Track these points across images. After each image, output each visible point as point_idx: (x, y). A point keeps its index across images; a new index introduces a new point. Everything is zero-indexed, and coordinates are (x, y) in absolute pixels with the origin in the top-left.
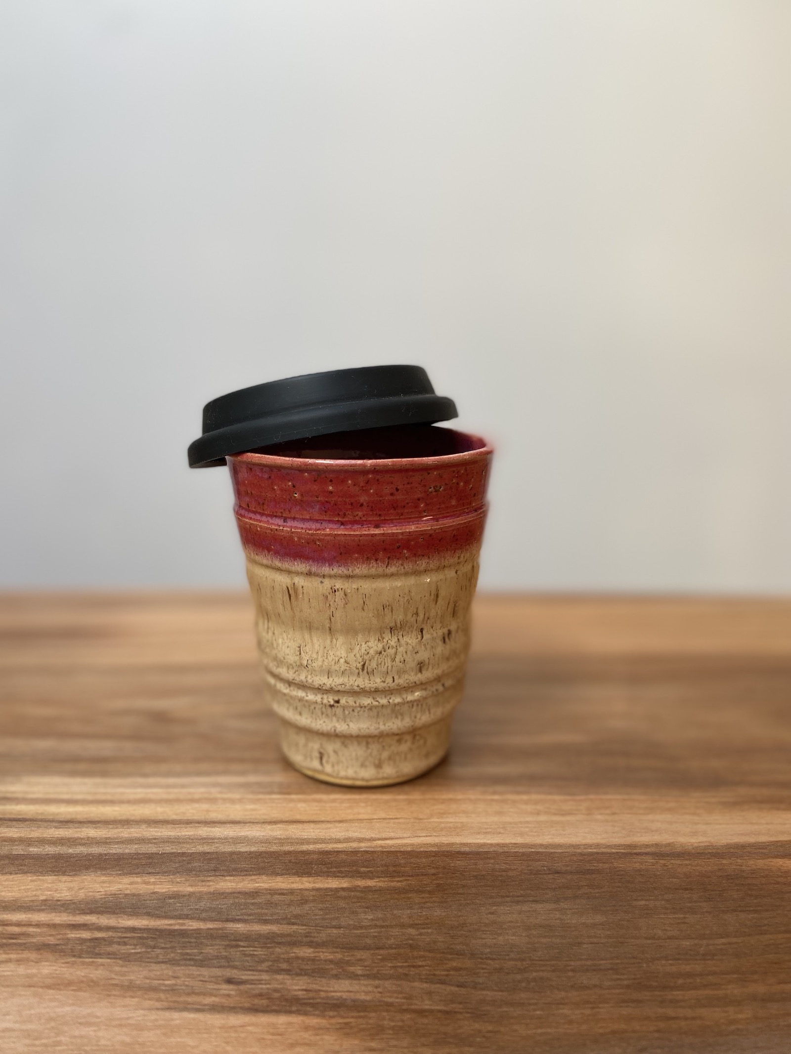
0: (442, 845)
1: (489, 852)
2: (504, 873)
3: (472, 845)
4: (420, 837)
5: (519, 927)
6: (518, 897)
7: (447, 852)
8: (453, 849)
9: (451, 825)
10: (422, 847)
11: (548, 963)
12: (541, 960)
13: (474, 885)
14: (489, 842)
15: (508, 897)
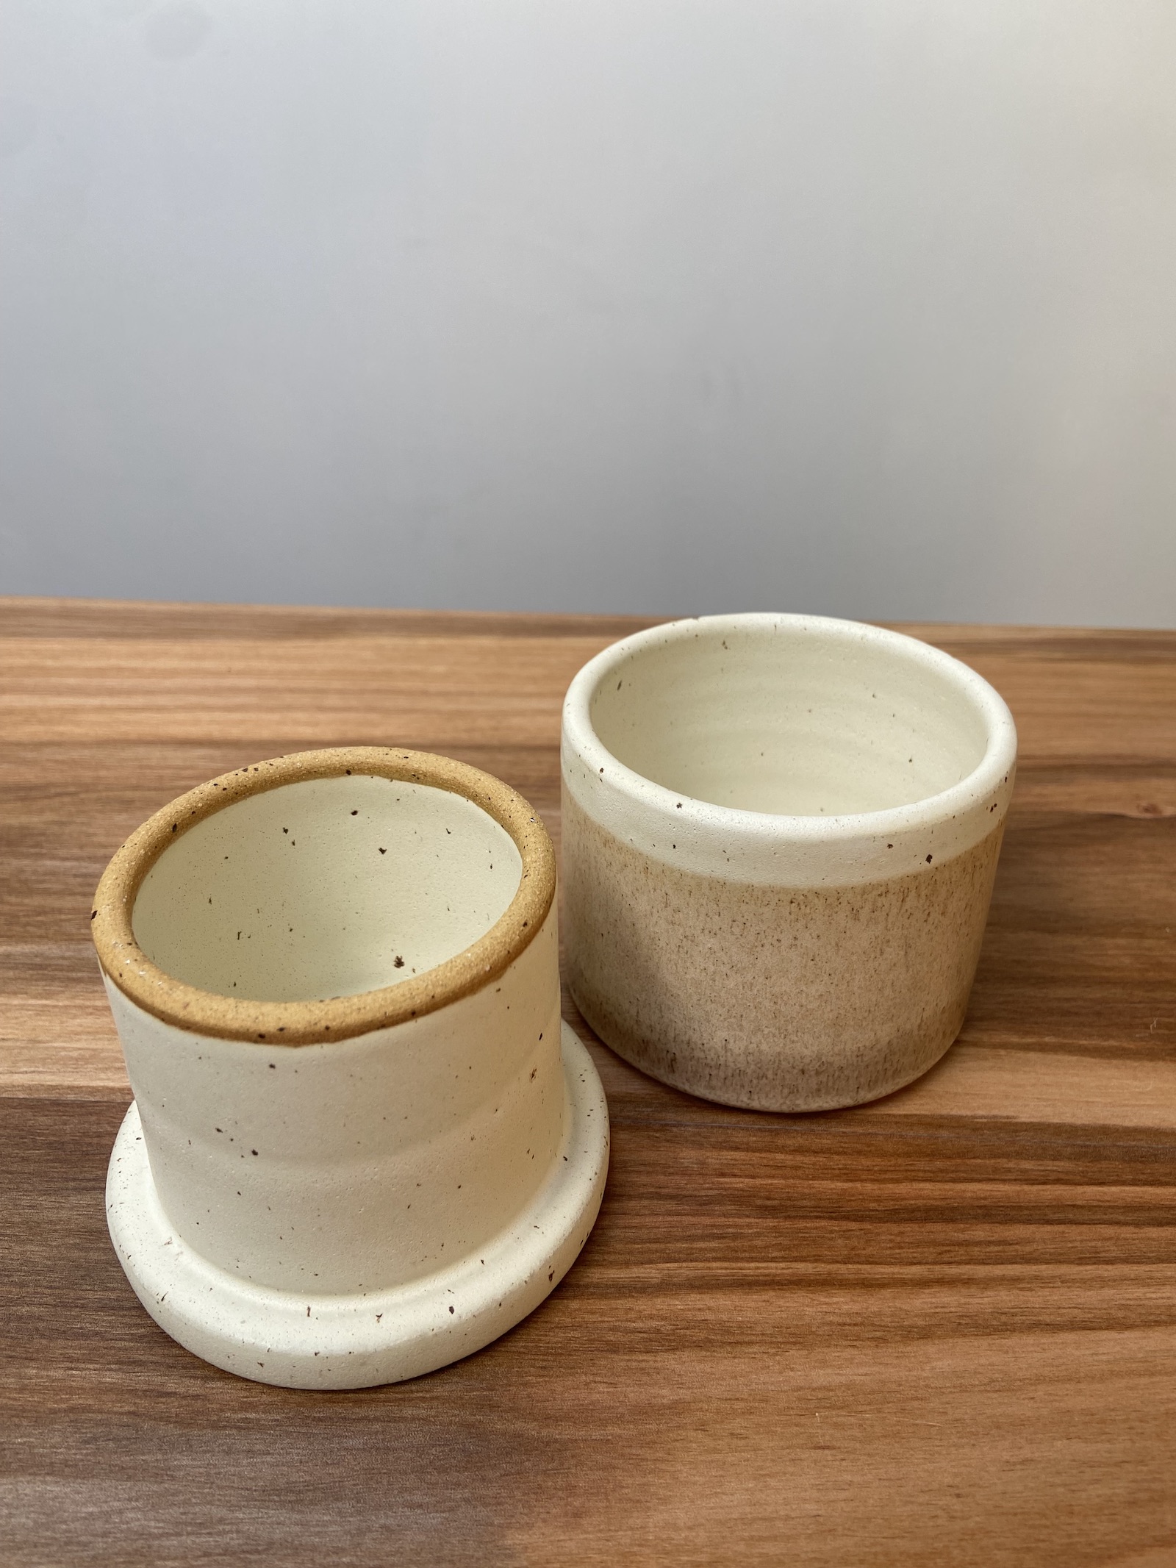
0: (37, 1088)
1: (100, 1102)
2: (95, 1140)
3: (84, 1089)
4: (16, 1073)
5: (55, 1231)
6: (90, 1180)
7: (39, 1100)
8: (53, 1096)
9: (75, 1054)
10: (7, 1091)
11: (57, 1291)
12: (51, 1288)
13: (39, 1159)
14: (111, 1084)
15: (74, 1180)
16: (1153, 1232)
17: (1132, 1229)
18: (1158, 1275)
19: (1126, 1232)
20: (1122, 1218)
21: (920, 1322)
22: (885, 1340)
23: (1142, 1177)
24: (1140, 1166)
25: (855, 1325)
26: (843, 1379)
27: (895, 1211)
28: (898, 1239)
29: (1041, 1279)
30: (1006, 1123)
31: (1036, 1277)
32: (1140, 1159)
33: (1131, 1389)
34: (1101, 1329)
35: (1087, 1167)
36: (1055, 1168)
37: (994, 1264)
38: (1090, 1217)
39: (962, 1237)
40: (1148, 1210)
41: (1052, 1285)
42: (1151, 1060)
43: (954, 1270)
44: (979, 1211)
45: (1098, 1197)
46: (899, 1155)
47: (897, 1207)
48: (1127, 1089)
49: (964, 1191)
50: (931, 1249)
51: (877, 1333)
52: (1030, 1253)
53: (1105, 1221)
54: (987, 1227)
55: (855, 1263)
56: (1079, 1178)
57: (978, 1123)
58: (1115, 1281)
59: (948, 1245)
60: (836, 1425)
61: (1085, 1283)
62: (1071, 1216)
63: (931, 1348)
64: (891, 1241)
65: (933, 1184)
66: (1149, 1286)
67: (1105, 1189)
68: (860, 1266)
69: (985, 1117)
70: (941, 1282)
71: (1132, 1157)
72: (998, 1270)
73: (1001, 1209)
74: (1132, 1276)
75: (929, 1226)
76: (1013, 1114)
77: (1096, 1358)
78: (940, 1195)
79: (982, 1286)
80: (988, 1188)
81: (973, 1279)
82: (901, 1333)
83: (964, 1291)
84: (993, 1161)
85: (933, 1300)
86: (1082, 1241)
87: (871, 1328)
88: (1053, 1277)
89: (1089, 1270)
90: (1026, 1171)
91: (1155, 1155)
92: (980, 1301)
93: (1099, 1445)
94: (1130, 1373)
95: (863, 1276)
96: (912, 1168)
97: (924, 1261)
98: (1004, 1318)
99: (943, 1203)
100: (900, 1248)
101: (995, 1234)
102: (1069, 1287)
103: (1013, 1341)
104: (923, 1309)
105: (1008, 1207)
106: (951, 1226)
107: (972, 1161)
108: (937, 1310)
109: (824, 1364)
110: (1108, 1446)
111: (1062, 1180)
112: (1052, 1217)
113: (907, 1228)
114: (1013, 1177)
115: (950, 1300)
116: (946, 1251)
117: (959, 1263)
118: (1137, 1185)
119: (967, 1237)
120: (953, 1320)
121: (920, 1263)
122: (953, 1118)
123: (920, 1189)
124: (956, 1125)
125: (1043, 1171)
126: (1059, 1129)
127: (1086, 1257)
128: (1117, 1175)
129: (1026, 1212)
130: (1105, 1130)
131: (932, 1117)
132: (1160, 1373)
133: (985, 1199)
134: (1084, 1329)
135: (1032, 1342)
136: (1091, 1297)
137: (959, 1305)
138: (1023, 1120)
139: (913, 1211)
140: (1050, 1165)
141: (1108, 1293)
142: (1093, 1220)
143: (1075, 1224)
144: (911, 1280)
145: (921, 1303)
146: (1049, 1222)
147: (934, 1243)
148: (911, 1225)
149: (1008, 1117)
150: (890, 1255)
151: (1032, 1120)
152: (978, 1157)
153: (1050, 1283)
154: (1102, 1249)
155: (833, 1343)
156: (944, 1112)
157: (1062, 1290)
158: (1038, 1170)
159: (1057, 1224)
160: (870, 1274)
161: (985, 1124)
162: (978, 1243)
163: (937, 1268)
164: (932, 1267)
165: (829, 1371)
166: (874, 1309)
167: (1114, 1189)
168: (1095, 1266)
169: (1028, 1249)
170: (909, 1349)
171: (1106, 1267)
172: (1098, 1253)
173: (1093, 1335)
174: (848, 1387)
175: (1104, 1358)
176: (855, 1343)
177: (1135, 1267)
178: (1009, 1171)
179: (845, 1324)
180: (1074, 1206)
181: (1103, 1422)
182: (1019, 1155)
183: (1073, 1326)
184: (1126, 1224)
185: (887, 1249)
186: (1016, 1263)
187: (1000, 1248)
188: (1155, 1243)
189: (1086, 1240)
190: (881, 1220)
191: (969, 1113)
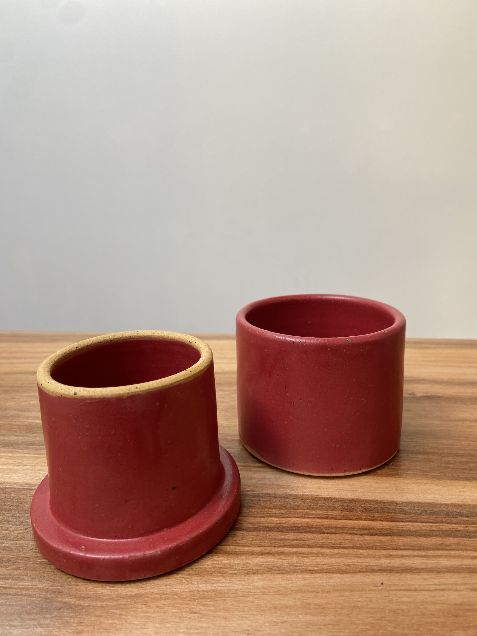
16: (368, 538)
17: (359, 536)
18: (366, 554)
19: (356, 537)
20: (356, 532)
21: (255, 568)
22: (236, 574)
23: (369, 517)
24: (369, 514)
25: (225, 568)
26: (213, 588)
27: (258, 528)
28: (256, 538)
29: (313, 553)
30: (316, 497)
31: (311, 553)
32: (370, 511)
33: (341, 596)
34: (334, 573)
35: (346, 513)
36: (332, 514)
37: (294, 547)
38: (342, 531)
39: (283, 537)
40: (368, 530)
41: (317, 556)
42: (386, 477)
43: (276, 549)
44: (294, 528)
45: (347, 524)
46: (266, 508)
47: (259, 526)
48: (372, 487)
49: (290, 521)
50: (268, 542)
51: (234, 571)
52: (312, 544)
53: (348, 533)
54: (295, 534)
55: (234, 546)
56: (341, 517)
57: (304, 497)
58: (345, 555)
59: (276, 540)
60: (204, 605)
61: (332, 556)
62: (333, 531)
63: (256, 578)
64: (252, 538)
65: (278, 518)
66: (360, 557)
67: (351, 521)
68: (235, 547)
69: (308, 495)
70: (268, 553)
71: (367, 510)
72: (295, 550)
73: (304, 528)
74: (354, 554)
75: (271, 533)
76: (320, 494)
77: (328, 584)
78: (279, 522)
79: (286, 555)
80: (301, 520)
81: (283, 553)
82: (244, 571)
83: (277, 557)
84: (306, 511)
85: (263, 560)
86: (335, 540)
87: (232, 570)
88: (318, 553)
89: (336, 551)
90: (319, 514)
91: (377, 510)
92: (283, 561)
93: (319, 618)
94: (342, 590)
95: (236, 551)
96: (271, 512)
97: (264, 546)
98: (292, 567)
99: (280, 525)
100: (256, 541)
101: (298, 537)
102: (324, 557)
103: (293, 576)
104: (257, 563)
105: (307, 527)
106: (280, 533)
107: (298, 510)
108: (263, 564)
109: (207, 582)
110: (323, 618)
111: (334, 518)
112: (325, 531)
113: (261, 533)
114: (313, 516)
115: (269, 560)
116: (274, 542)
117: (279, 547)
118: (366, 520)
119: (285, 537)
120: (269, 567)
121: (262, 546)
122: (294, 495)
123: (271, 520)
124: (295, 498)
125: (327, 514)
126: (338, 500)
127: (335, 546)
128: (359, 517)
129: (314, 529)
130: (358, 501)
131: (285, 495)
132: (355, 591)
133: (298, 524)
134: (326, 572)
135: (301, 577)
136: (333, 561)
137: (274, 562)
138: (324, 496)
139: (266, 527)
140: (330, 512)
141: (341, 559)
142: (343, 533)
143: (335, 534)
144: (256, 552)
145: (258, 561)
146: (322, 533)
147: (270, 539)
148: (263, 533)
149: (318, 495)
150: (250, 543)
151: (328, 496)
152: (300, 509)
153: (316, 555)
154: (343, 543)
155: (214, 574)
156: (291, 493)
157: (320, 558)
158: (325, 514)
159: (326, 534)
160: (239, 550)
161: (307, 497)
162: (290, 540)
163: (269, 548)
164: (266, 548)
165: (208, 585)
166: (236, 562)
167: (355, 522)
168: (338, 549)
169: (311, 542)
170: (246, 578)
171: (343, 550)
172: (341, 545)
173: (329, 575)
174: (214, 591)
175: (332, 584)
176: (223, 575)
177: (356, 550)
178: (312, 514)
179: (221, 568)
180: (336, 527)
181: (324, 608)
182: (318, 509)
183: (321, 571)
184: (357, 534)
185: (250, 541)
186: (304, 547)
187: (299, 542)
188: (368, 542)
189: (337, 540)
190: (251, 531)
191: (302, 494)
